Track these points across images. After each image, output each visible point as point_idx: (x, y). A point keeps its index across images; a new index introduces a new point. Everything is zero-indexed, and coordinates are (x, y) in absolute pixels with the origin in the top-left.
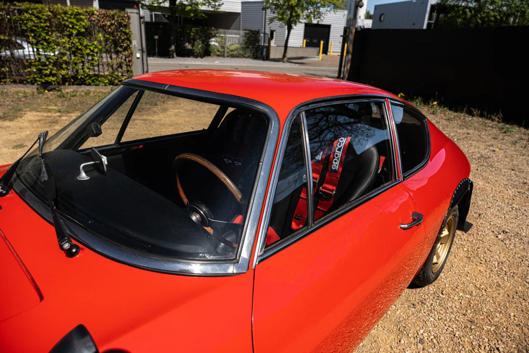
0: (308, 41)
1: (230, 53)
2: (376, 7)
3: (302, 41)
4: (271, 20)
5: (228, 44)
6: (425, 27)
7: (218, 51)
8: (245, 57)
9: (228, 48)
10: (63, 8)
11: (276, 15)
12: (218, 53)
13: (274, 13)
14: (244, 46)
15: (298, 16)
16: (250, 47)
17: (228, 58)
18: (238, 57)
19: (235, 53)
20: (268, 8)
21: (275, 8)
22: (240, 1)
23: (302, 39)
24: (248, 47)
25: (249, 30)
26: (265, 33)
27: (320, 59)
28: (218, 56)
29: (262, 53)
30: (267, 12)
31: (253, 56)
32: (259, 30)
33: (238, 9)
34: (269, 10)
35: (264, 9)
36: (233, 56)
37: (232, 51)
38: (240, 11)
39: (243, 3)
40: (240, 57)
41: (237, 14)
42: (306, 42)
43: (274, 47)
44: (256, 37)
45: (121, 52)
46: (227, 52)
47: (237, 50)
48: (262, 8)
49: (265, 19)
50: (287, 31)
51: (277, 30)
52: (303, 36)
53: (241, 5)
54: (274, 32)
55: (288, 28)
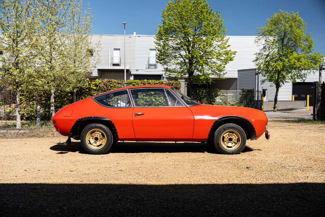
0: (297, 96)
3: (291, 97)
4: (263, 81)
5: (229, 100)
10: (148, 81)
11: (266, 78)
13: (264, 76)
15: (284, 77)
20: (260, 73)
21: (265, 73)
22: (237, 70)
23: (291, 95)
25: (246, 90)
26: (258, 91)
27: (308, 110)
30: (259, 76)
32: (253, 89)
33: (235, 75)
34: (261, 74)
35: (257, 74)
37: (233, 105)
38: (237, 77)
39: (239, 71)
41: (235, 79)
42: (295, 97)
43: (266, 102)
44: (252, 95)
47: (236, 105)
48: (255, 73)
49: (258, 81)
50: (276, 89)
51: (268, 89)
52: (292, 92)
53: (237, 73)
54: (266, 91)
55: (276, 87)
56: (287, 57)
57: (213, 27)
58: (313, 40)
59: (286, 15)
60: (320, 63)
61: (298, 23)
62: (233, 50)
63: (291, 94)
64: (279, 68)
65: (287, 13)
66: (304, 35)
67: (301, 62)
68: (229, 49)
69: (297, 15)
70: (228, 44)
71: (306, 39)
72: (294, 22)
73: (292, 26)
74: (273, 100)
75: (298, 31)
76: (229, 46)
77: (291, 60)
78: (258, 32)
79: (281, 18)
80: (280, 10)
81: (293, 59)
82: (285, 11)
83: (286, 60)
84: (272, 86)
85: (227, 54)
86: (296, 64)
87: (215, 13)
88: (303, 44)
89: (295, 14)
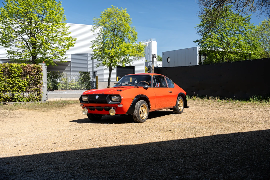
0: (120, 77)
1: (71, 87)
2: (164, 53)
3: (116, 78)
4: (98, 65)
5: (69, 82)
6: (198, 64)
7: (63, 86)
8: (81, 89)
9: (69, 84)
11: (101, 62)
12: (62, 87)
13: (99, 61)
14: (81, 82)
16: (85, 82)
17: (69, 90)
18: (76, 89)
19: (74, 87)
23: (116, 77)
24: (83, 83)
25: (83, 72)
28: (63, 89)
29: (93, 86)
31: (87, 88)
32: (89, 72)
36: (73, 89)
37: (72, 86)
38: (70, 60)
39: (72, 55)
40: (78, 89)
44: (88, 76)
45: (37, 84)
46: (69, 87)
47: (76, 85)
48: (87, 57)
50: (109, 72)
51: (97, 71)
52: (116, 74)
53: (71, 57)
54: (96, 73)
55: (109, 70)
56: (118, 46)
57: (57, 16)
58: (136, 32)
59: (117, 10)
60: (143, 52)
61: (126, 18)
62: (73, 37)
63: (116, 75)
64: (113, 54)
65: (118, 9)
66: (130, 28)
67: (129, 50)
68: (70, 35)
69: (125, 11)
70: (69, 31)
71: (132, 31)
72: (123, 16)
73: (122, 20)
74: (107, 81)
75: (126, 24)
76: (70, 33)
77: (122, 48)
78: (94, 23)
79: (113, 12)
80: (112, 5)
81: (123, 47)
82: (116, 7)
83: (118, 48)
84: (106, 69)
85: (68, 40)
86: (126, 51)
87: (57, 2)
88: (130, 35)
89: (124, 10)
